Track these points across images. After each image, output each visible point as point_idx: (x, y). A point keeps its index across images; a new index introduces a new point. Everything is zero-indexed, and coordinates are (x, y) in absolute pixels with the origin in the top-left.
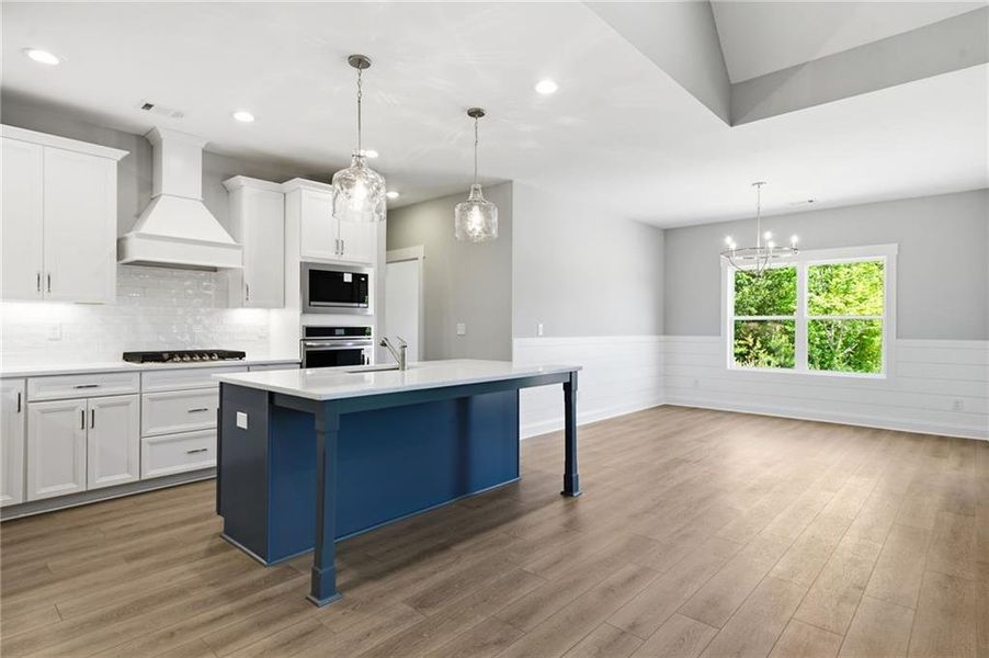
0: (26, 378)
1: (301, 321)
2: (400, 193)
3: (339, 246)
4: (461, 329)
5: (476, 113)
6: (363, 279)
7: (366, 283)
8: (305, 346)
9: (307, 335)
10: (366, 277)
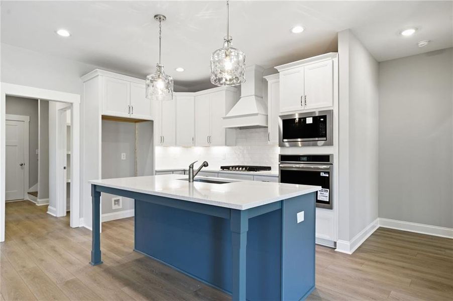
6: (322, 120)
7: (325, 122)
8: (279, 167)
9: (281, 160)
10: (325, 117)
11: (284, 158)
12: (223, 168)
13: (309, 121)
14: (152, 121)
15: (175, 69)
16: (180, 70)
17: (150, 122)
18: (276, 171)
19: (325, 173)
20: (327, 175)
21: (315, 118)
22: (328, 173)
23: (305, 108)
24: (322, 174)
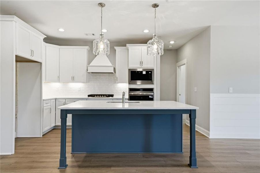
0: (66, 99)
1: (129, 87)
2: (175, 42)
3: (141, 63)
4: (196, 89)
5: (155, 6)
6: (150, 73)
7: (151, 74)
8: (129, 94)
9: (130, 91)
10: (151, 72)
11: (131, 90)
12: (89, 96)
13: (144, 73)
14: (41, 63)
15: (58, 29)
16: (61, 30)
17: (40, 63)
18: (127, 96)
19: (151, 96)
20: (152, 97)
21: (147, 72)
22: (153, 96)
23: (142, 67)
24: (150, 97)
